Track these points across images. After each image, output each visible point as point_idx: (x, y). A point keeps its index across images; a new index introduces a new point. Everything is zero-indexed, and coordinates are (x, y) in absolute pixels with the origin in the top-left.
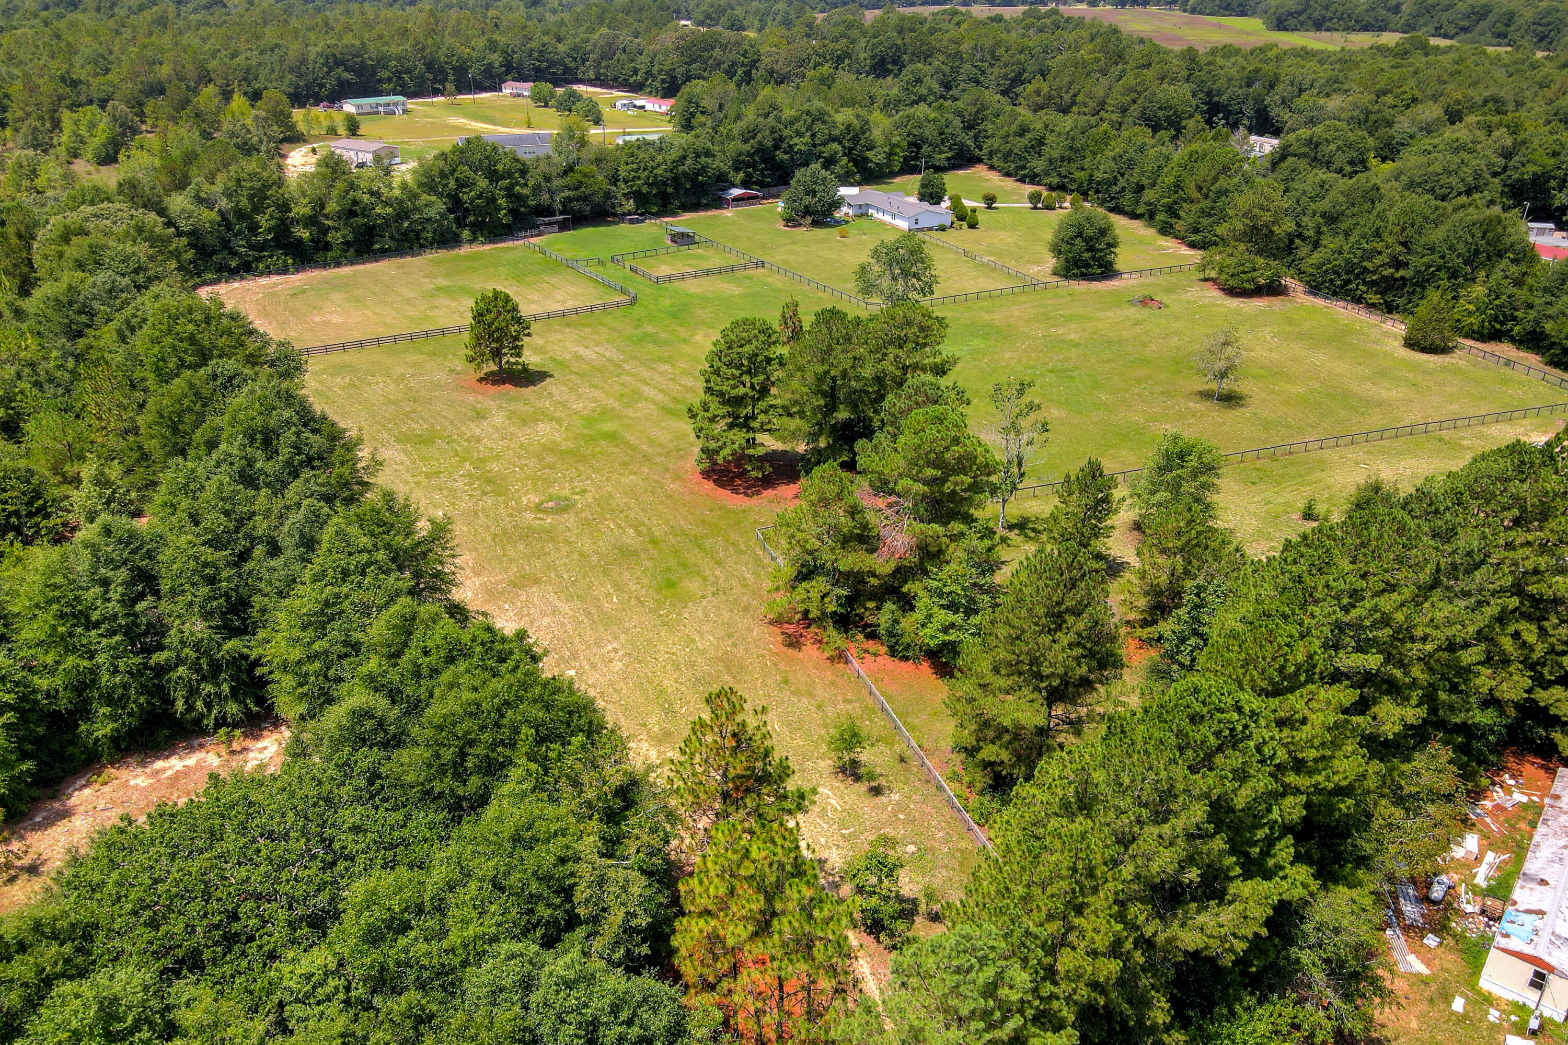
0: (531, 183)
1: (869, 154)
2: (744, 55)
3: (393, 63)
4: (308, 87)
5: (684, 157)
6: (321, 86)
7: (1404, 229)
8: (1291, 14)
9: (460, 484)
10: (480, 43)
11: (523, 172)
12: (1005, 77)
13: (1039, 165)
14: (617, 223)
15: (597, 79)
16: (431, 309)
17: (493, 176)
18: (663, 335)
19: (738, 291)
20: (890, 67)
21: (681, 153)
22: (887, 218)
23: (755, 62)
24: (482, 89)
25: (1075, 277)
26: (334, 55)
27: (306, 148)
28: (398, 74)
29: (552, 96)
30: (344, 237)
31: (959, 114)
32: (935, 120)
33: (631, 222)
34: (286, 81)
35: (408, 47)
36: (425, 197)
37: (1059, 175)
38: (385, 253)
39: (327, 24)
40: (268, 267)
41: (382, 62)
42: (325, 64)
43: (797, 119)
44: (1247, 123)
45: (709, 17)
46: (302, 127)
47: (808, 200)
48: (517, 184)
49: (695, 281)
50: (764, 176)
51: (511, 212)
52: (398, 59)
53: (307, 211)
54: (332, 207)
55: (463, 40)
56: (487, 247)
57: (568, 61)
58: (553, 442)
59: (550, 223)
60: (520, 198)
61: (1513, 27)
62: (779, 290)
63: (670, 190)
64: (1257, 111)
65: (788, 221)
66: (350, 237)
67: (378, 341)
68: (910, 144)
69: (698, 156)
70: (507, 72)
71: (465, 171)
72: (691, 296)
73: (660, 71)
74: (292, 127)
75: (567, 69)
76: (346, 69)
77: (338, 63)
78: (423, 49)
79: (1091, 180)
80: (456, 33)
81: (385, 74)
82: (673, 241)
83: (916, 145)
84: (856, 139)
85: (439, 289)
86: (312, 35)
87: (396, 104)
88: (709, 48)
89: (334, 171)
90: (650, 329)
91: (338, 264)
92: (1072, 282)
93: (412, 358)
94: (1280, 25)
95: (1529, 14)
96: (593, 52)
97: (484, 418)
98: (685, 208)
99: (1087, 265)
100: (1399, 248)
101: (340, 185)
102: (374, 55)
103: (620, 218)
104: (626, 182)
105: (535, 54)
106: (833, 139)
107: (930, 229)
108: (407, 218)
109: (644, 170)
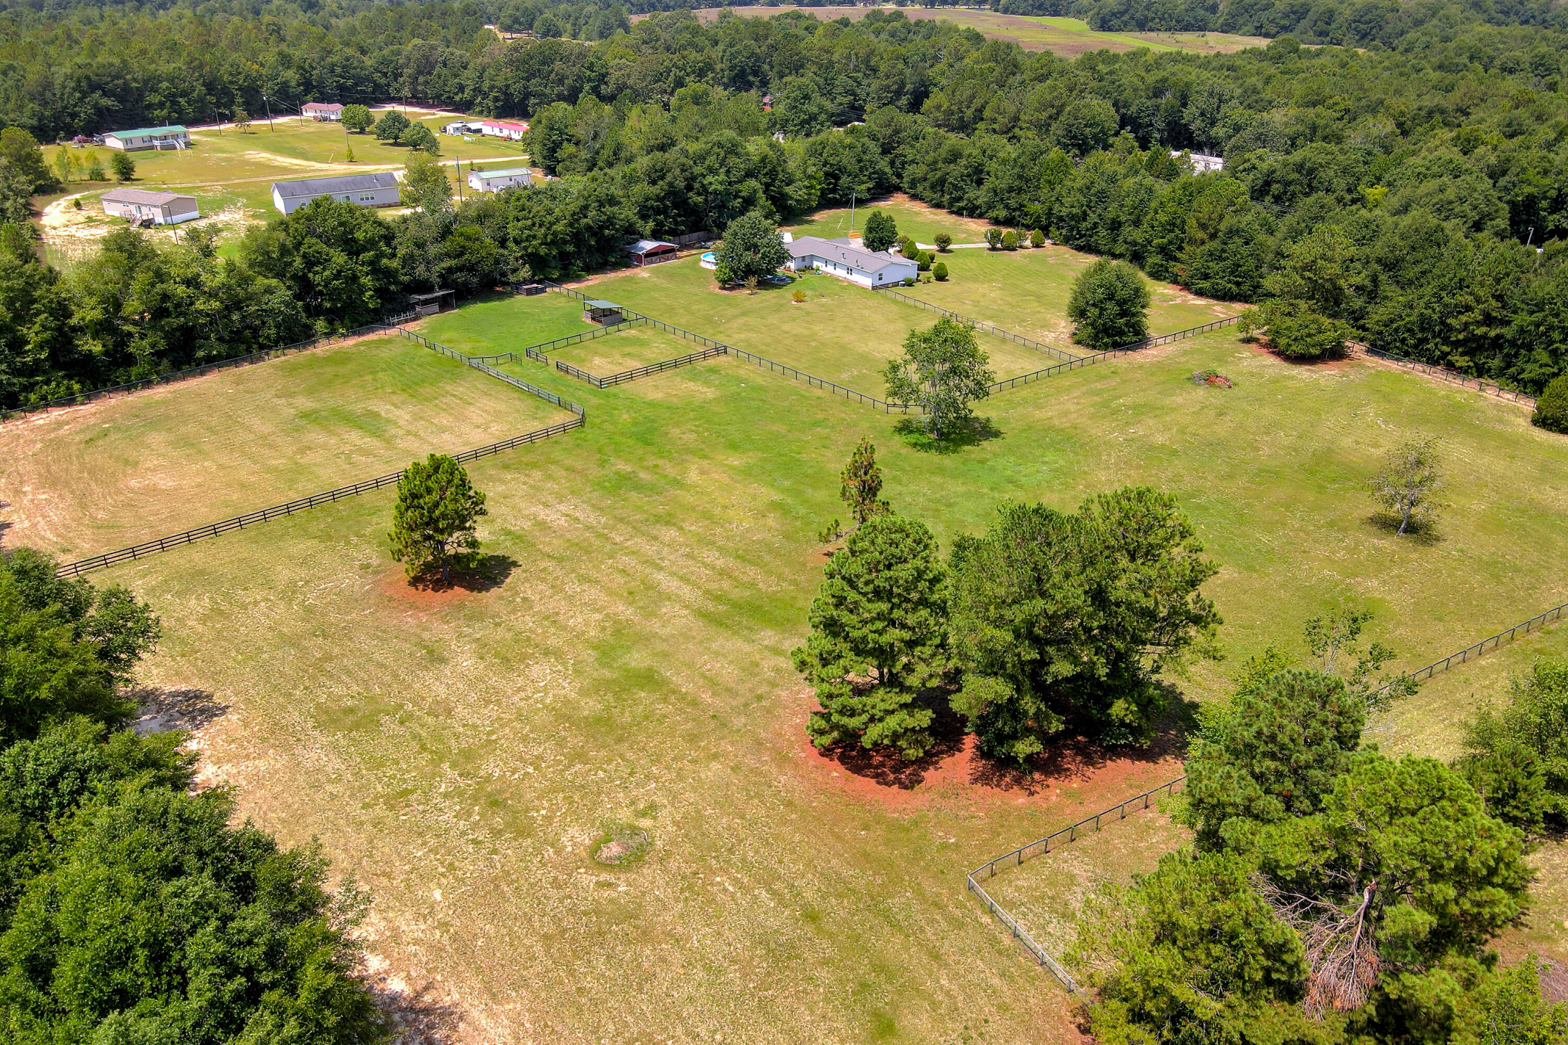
0: (401, 252)
1: (789, 190)
2: (591, 68)
3: (165, 84)
4: (56, 117)
5: (586, 207)
6: (74, 116)
7: (1498, 281)
8: (1114, 14)
9: (449, 816)
10: (270, 57)
11: (389, 238)
12: (887, 89)
13: (981, 196)
14: (510, 295)
15: (414, 97)
16: (304, 450)
17: (352, 247)
18: (644, 475)
19: (710, 393)
20: (751, 78)
21: (582, 202)
22: (841, 273)
23: (604, 76)
24: (278, 112)
25: (1106, 347)
26: (88, 78)
27: (65, 201)
28: (172, 98)
29: (369, 121)
30: (153, 346)
31: (874, 138)
32: (851, 147)
33: (529, 292)
34: (27, 111)
35: (180, 63)
36: (261, 282)
37: (1007, 207)
38: (212, 362)
39: (69, 36)
40: (43, 398)
41: (151, 83)
42: (77, 88)
43: (708, 153)
44: (1158, 136)
45: (516, 21)
46: (56, 173)
47: (748, 257)
48: (383, 255)
49: (649, 381)
50: (676, 223)
51: (380, 292)
52: (171, 80)
53: (97, 314)
54: (133, 306)
55: (248, 55)
56: (352, 341)
57: (377, 76)
58: (567, 702)
59: (426, 302)
60: (389, 274)
61: (1333, 26)
62: (761, 388)
63: (570, 248)
64: (1168, 124)
65: (724, 282)
66: (162, 345)
67: (240, 522)
68: (827, 174)
69: (601, 205)
70: (307, 92)
71: (313, 245)
72: (651, 404)
73: (492, 88)
74: (42, 174)
75: (377, 86)
76: (105, 94)
77: (94, 87)
78: (201, 66)
79: (1049, 213)
80: (236, 46)
81: (155, 99)
82: (593, 319)
83: (833, 176)
84: (773, 173)
85: (305, 415)
86: (52, 50)
87: (176, 137)
88: (547, 61)
89: (131, 256)
90: (624, 467)
91: (147, 383)
92: (1110, 354)
93: (299, 547)
94: (1104, 25)
95: (1347, 13)
96: (407, 65)
97: (443, 660)
98: (591, 269)
99: (1121, 333)
100: (1494, 303)
101: (141, 278)
102: (139, 76)
103: (516, 287)
104: (517, 242)
105: (338, 70)
106: (749, 174)
107: (896, 284)
108: (240, 309)
109: (540, 226)
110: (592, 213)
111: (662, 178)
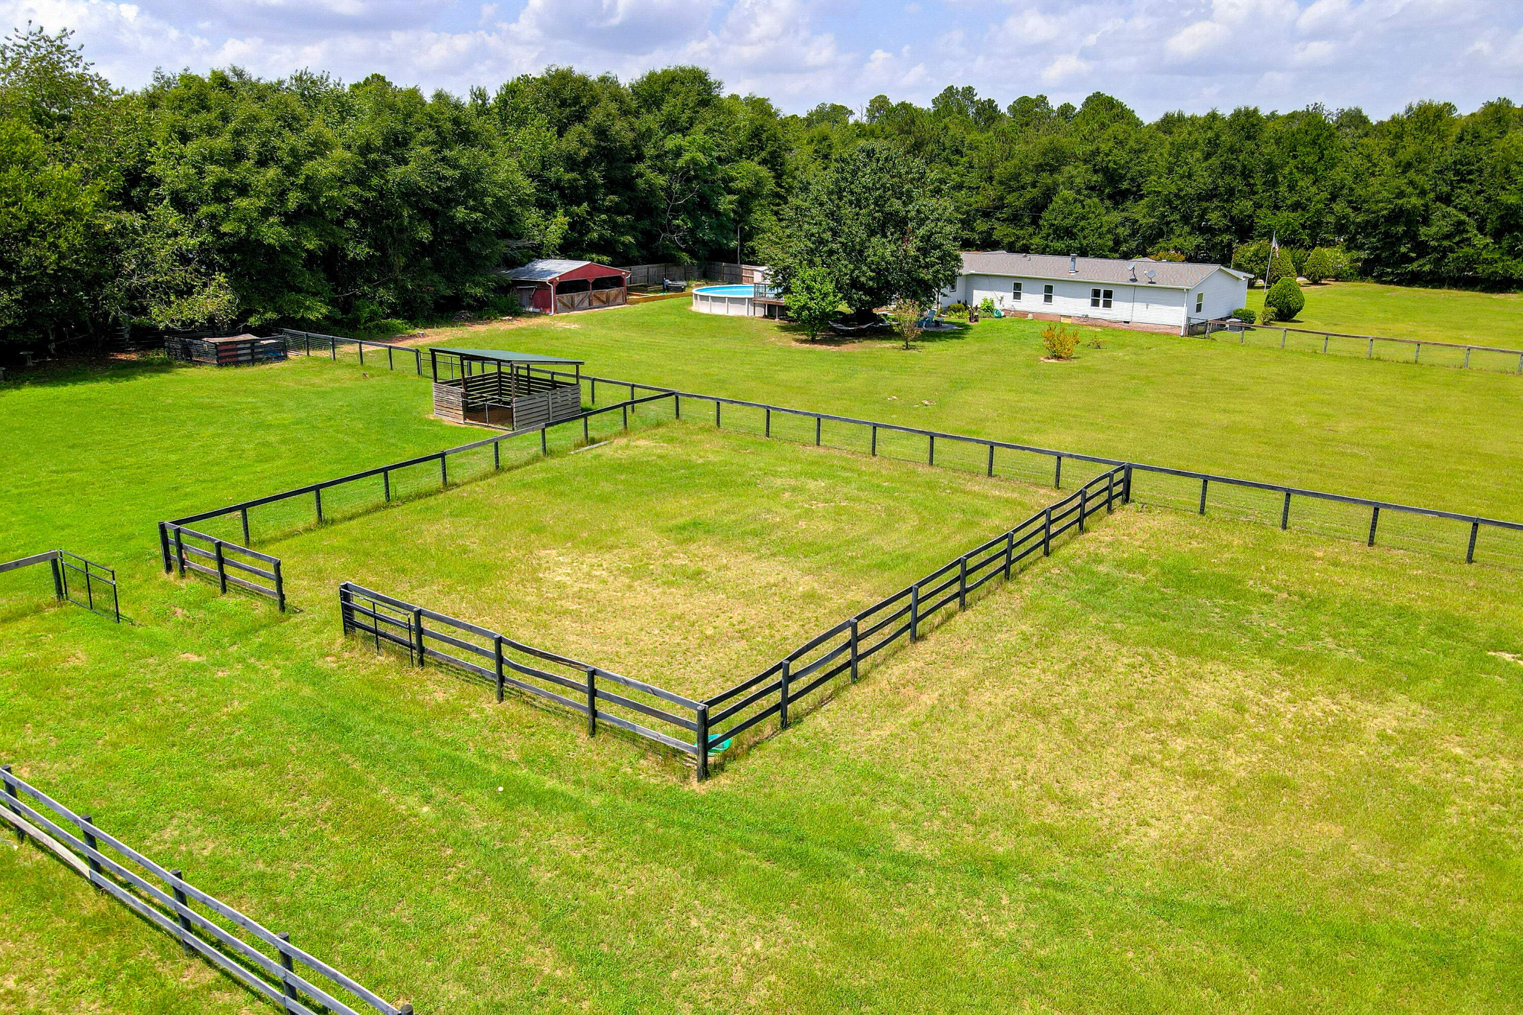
33: (226, 359)
109: (262, 162)
110: (419, 151)
111: (580, 117)
